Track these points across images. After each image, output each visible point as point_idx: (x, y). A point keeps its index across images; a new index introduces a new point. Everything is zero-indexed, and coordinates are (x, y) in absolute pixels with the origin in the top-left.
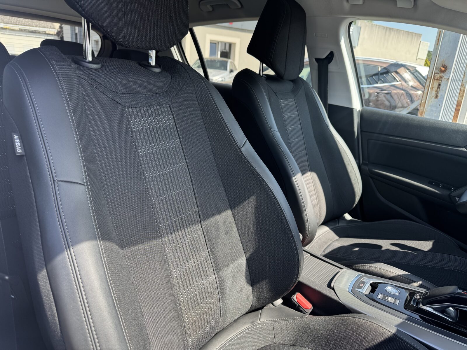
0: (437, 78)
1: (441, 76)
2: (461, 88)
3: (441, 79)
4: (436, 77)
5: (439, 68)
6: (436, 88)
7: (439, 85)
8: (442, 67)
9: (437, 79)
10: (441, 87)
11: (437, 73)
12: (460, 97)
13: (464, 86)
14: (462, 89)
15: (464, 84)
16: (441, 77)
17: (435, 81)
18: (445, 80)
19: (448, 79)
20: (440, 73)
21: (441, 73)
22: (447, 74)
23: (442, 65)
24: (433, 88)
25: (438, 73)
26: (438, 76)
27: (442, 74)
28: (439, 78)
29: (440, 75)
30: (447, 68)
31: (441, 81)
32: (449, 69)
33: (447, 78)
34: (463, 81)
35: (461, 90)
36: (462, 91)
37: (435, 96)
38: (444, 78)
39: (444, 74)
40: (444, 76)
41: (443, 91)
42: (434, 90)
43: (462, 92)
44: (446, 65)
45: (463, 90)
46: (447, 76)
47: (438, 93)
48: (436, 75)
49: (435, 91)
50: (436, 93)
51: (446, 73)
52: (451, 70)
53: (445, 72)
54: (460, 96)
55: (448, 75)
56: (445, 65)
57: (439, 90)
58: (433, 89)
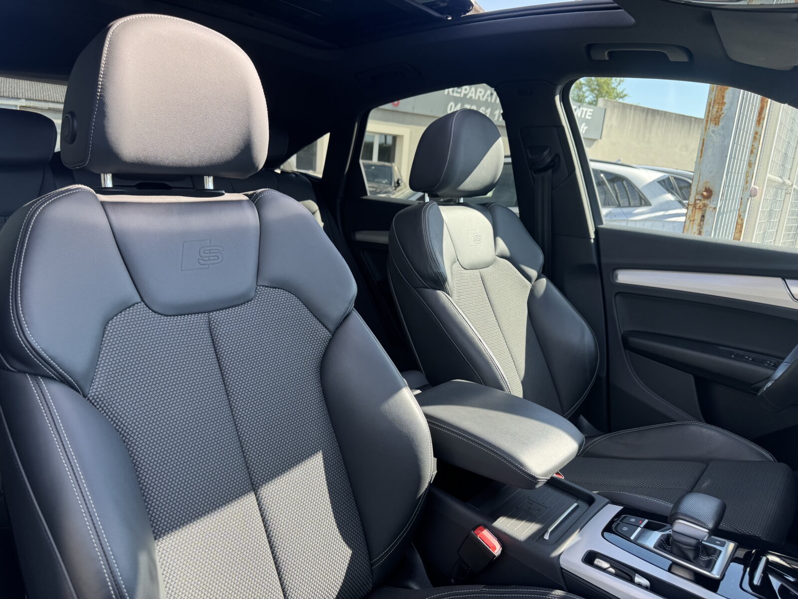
0: (700, 206)
1: (704, 204)
2: (737, 220)
3: (704, 208)
4: (698, 205)
5: (701, 192)
6: (699, 221)
7: (703, 216)
8: (705, 191)
9: (699, 208)
10: (705, 219)
11: (698, 200)
12: (737, 233)
13: (741, 217)
14: (740, 221)
15: (742, 214)
16: (705, 206)
17: (697, 210)
18: (711, 209)
19: (715, 208)
20: (702, 199)
21: (704, 200)
22: (713, 201)
23: (706, 188)
24: (694, 220)
25: (701, 200)
26: (700, 204)
27: (706, 202)
28: (702, 206)
29: (703, 202)
30: (713, 192)
31: (706, 210)
32: (715, 194)
33: (713, 207)
34: (740, 211)
35: (737, 223)
36: (738, 225)
37: (698, 232)
38: (708, 206)
39: (709, 201)
40: (709, 204)
41: (708, 225)
42: (696, 224)
43: (739, 227)
44: (711, 188)
45: (740, 223)
46: (713, 204)
47: (701, 228)
48: (698, 202)
49: (698, 226)
50: (699, 227)
51: (711, 199)
52: (719, 196)
53: (710, 197)
54: (736, 231)
55: (715, 203)
56: (709, 189)
57: (703, 224)
58: (695, 222)
